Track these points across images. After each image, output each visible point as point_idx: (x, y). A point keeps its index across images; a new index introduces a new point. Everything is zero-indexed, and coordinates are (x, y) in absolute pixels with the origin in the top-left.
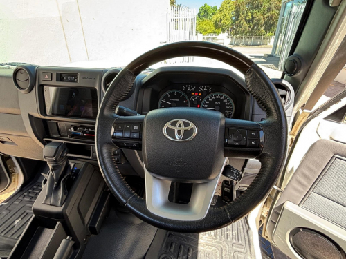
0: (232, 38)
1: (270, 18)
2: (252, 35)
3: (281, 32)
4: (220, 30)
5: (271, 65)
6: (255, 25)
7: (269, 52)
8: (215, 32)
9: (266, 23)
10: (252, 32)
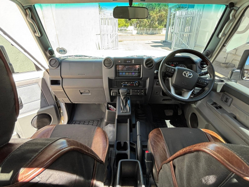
0: (137, 30)
1: (161, 16)
2: (150, 27)
3: (169, 26)
4: (129, 24)
5: (167, 48)
6: (151, 21)
7: (164, 39)
8: (125, 26)
9: (158, 20)
10: (151, 26)
